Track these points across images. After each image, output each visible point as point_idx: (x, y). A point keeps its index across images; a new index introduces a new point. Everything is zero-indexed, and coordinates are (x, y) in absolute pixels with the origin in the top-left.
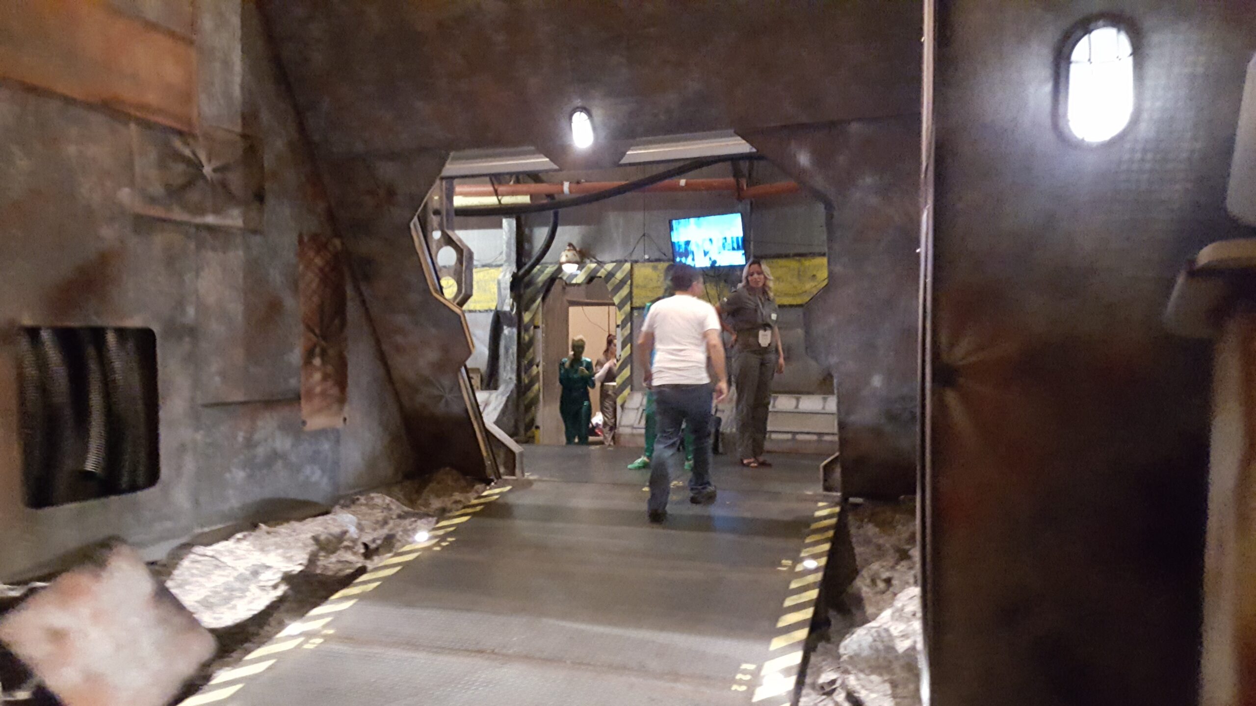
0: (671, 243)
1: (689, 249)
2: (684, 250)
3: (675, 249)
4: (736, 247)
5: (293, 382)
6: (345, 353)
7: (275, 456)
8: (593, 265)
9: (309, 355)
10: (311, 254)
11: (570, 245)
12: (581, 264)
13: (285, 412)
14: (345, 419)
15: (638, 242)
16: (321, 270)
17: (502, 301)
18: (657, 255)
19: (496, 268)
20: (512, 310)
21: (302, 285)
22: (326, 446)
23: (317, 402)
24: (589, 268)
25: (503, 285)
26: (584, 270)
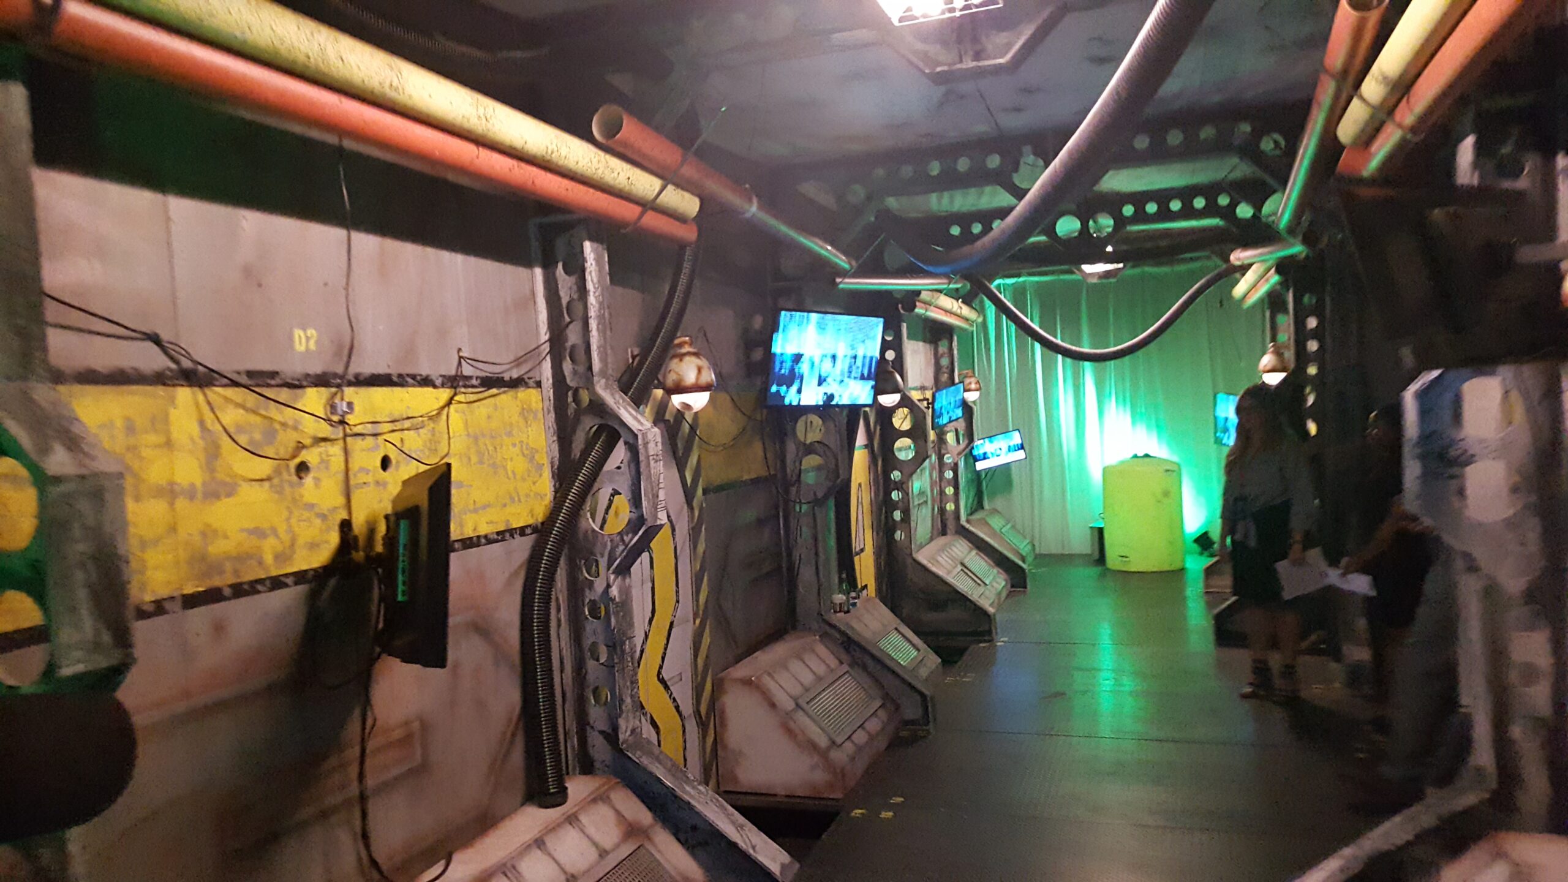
0: (769, 357)
1: (796, 370)
2: (787, 371)
3: (774, 369)
4: (866, 375)
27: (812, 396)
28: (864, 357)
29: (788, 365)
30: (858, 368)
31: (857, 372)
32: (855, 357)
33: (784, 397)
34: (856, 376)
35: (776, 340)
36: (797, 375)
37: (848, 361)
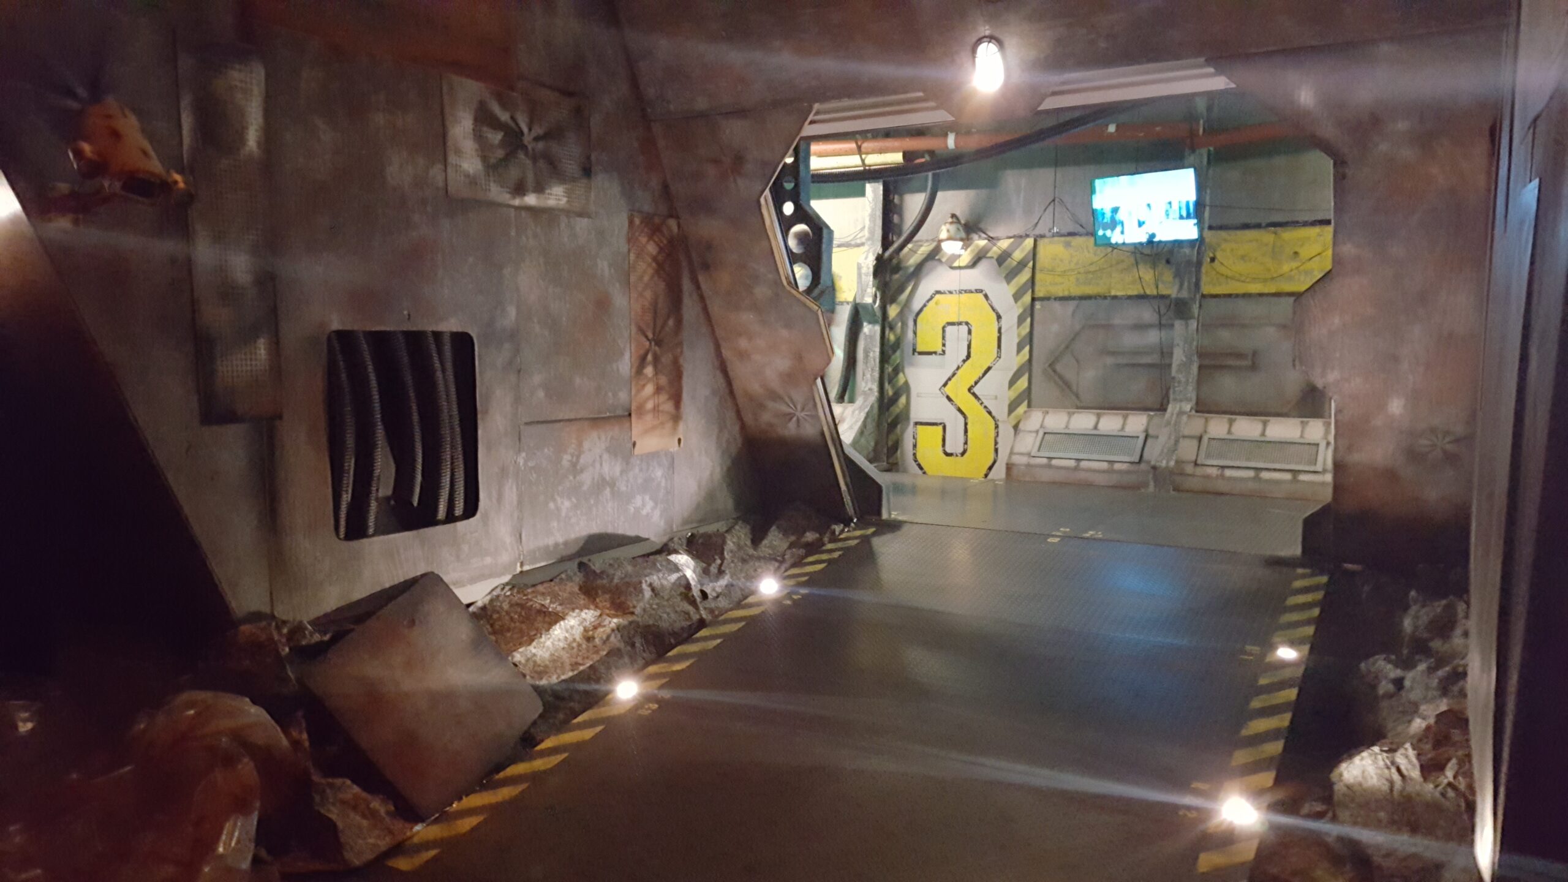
0: (1092, 212)
1: (1117, 218)
2: (1109, 220)
3: (1098, 219)
4: (1185, 215)
5: (623, 396)
6: (681, 361)
7: (602, 484)
8: (982, 243)
9: (642, 362)
10: (643, 240)
11: (953, 216)
12: (967, 241)
13: (614, 431)
14: (679, 440)
15: (1045, 210)
16: (655, 259)
17: (862, 291)
18: (1071, 227)
19: (856, 249)
20: (874, 302)
21: (633, 279)
22: (659, 473)
23: (649, 418)
24: (977, 246)
25: (864, 270)
26: (969, 250)
27: (1134, 236)
28: (1180, 203)
29: (1109, 215)
30: (1175, 210)
31: (1175, 214)
32: (1170, 204)
33: (1110, 238)
34: (1175, 217)
35: (1095, 200)
36: (1118, 222)
37: (1164, 207)
